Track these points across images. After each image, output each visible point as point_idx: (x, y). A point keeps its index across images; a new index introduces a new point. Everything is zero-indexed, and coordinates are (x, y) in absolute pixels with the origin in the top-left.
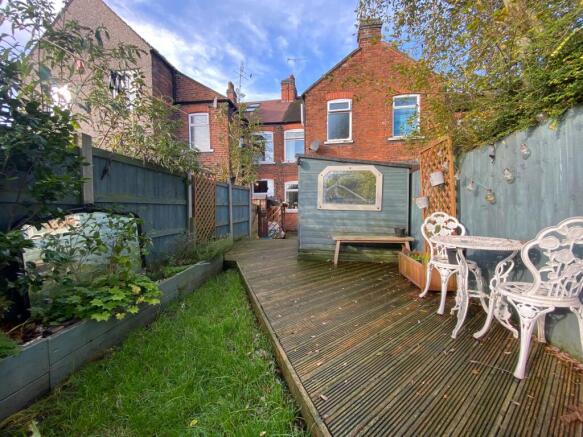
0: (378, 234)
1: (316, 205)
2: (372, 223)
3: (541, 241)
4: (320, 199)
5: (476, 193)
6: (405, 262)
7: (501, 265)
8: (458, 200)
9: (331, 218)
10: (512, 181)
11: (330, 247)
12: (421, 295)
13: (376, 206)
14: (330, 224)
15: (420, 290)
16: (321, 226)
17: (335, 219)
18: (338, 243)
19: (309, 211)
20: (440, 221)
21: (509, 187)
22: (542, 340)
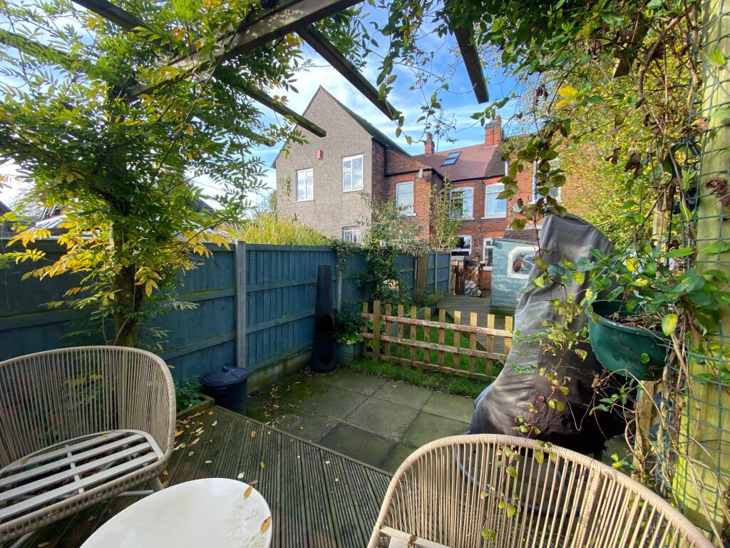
1: (506, 274)
4: (510, 270)
9: (516, 284)
14: (517, 289)
16: (509, 290)
19: (500, 278)
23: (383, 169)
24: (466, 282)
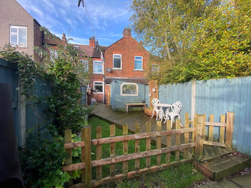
0: (137, 103)
1: (120, 94)
2: (136, 99)
3: (174, 105)
4: (121, 92)
5: (162, 94)
6: (146, 110)
7: (168, 109)
8: (158, 95)
9: (124, 98)
10: (169, 93)
11: (124, 107)
12: (152, 117)
13: (137, 95)
14: (124, 100)
15: (151, 116)
16: (121, 101)
17: (125, 99)
18: (128, 106)
19: (117, 96)
20: (155, 100)
21: (168, 94)
22: (174, 122)
23: (41, 40)
24: (92, 99)
